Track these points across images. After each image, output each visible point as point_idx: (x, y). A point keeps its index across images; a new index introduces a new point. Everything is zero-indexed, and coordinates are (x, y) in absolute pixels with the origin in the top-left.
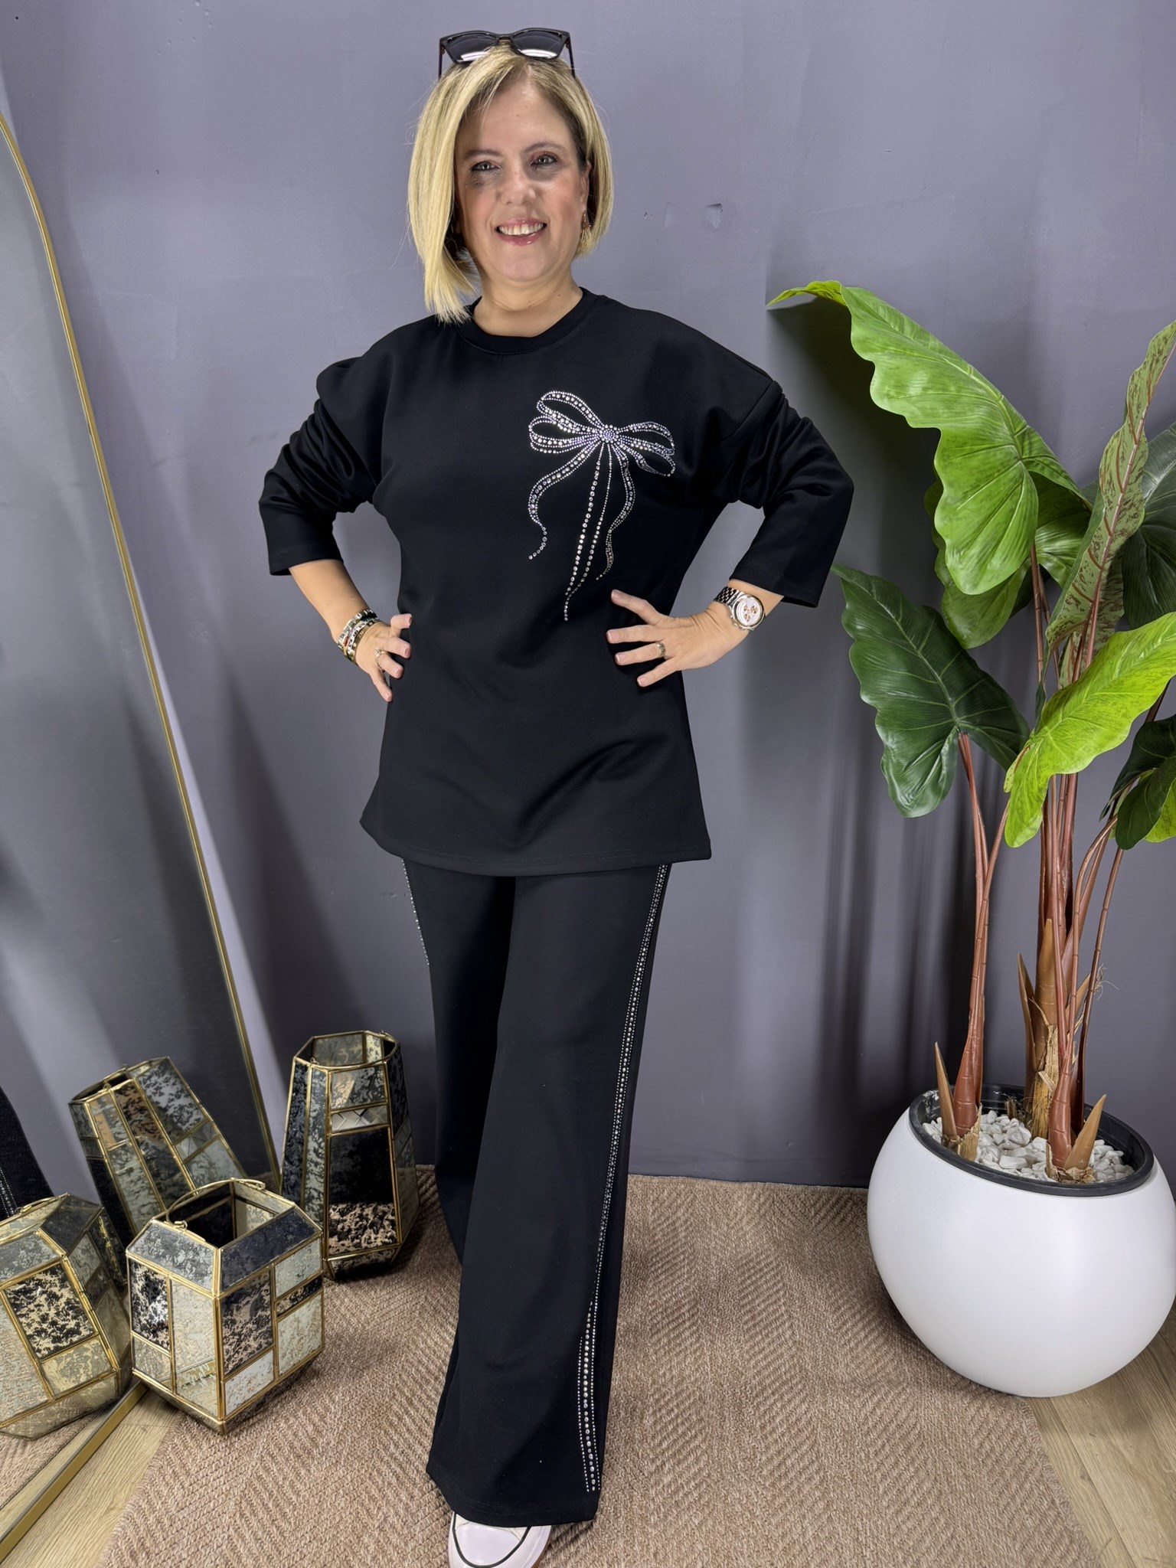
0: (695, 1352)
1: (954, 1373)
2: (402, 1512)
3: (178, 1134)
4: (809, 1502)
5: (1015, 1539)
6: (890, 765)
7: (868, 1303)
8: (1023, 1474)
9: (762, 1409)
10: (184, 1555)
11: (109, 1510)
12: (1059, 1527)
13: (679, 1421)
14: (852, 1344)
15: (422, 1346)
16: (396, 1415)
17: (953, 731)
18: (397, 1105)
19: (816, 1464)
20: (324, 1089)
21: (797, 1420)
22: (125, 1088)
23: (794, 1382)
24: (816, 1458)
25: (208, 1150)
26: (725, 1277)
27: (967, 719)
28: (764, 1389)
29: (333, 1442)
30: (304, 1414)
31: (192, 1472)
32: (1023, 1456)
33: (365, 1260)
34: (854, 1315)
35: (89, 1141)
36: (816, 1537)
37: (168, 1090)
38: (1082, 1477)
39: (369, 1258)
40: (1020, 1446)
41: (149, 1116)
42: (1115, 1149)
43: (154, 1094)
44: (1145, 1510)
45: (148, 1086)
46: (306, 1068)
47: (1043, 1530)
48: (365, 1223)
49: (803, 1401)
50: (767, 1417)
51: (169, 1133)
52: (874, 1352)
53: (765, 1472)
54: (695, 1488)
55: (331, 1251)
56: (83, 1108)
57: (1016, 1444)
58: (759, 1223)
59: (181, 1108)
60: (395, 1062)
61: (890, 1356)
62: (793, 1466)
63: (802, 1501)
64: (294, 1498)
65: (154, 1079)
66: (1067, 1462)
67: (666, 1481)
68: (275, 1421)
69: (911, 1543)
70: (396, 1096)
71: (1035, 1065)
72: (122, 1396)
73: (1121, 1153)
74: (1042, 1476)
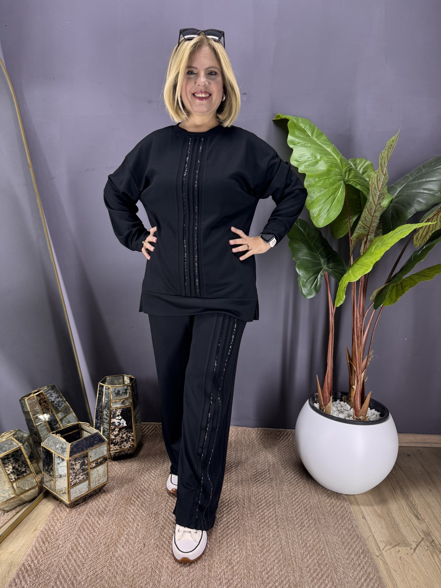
0: (236, 482)
1: (323, 487)
2: (135, 530)
3: (58, 411)
4: (271, 526)
5: (339, 537)
6: (301, 281)
7: (296, 466)
8: (344, 518)
9: (258, 499)
10: (61, 543)
11: (35, 530)
12: (354, 533)
13: (230, 502)
14: (289, 479)
15: (143, 480)
16: (133, 501)
17: (322, 270)
18: (135, 399)
19: (275, 515)
20: (109, 393)
21: (269, 502)
22: (40, 394)
23: (269, 490)
24: (275, 513)
25: (68, 416)
26: (247, 458)
27: (327, 266)
28: (259, 493)
29: (111, 509)
30: (102, 501)
31: (63, 518)
32: (344, 513)
33: (123, 453)
34: (291, 470)
35: (26, 413)
36: (273, 536)
37: (55, 395)
38: (363, 518)
39: (124, 452)
40: (343, 510)
41: (47, 404)
42: (378, 412)
43: (50, 396)
44: (382, 527)
45: (48, 394)
46: (103, 386)
47: (349, 534)
48: (123, 440)
49: (272, 497)
50: (259, 501)
51: (55, 410)
52: (297, 481)
53: (257, 517)
54: (234, 522)
55: (111, 449)
56: (25, 401)
57: (342, 509)
58: (260, 441)
59: (59, 402)
60: (134, 385)
61: (302, 482)
62: (267, 515)
63: (269, 526)
64: (98, 526)
65: (49, 391)
66: (358, 513)
67: (224, 520)
68: (92, 503)
69: (305, 538)
70: (134, 396)
71: (351, 384)
72: (39, 495)
73: (380, 413)
74: (350, 518)
